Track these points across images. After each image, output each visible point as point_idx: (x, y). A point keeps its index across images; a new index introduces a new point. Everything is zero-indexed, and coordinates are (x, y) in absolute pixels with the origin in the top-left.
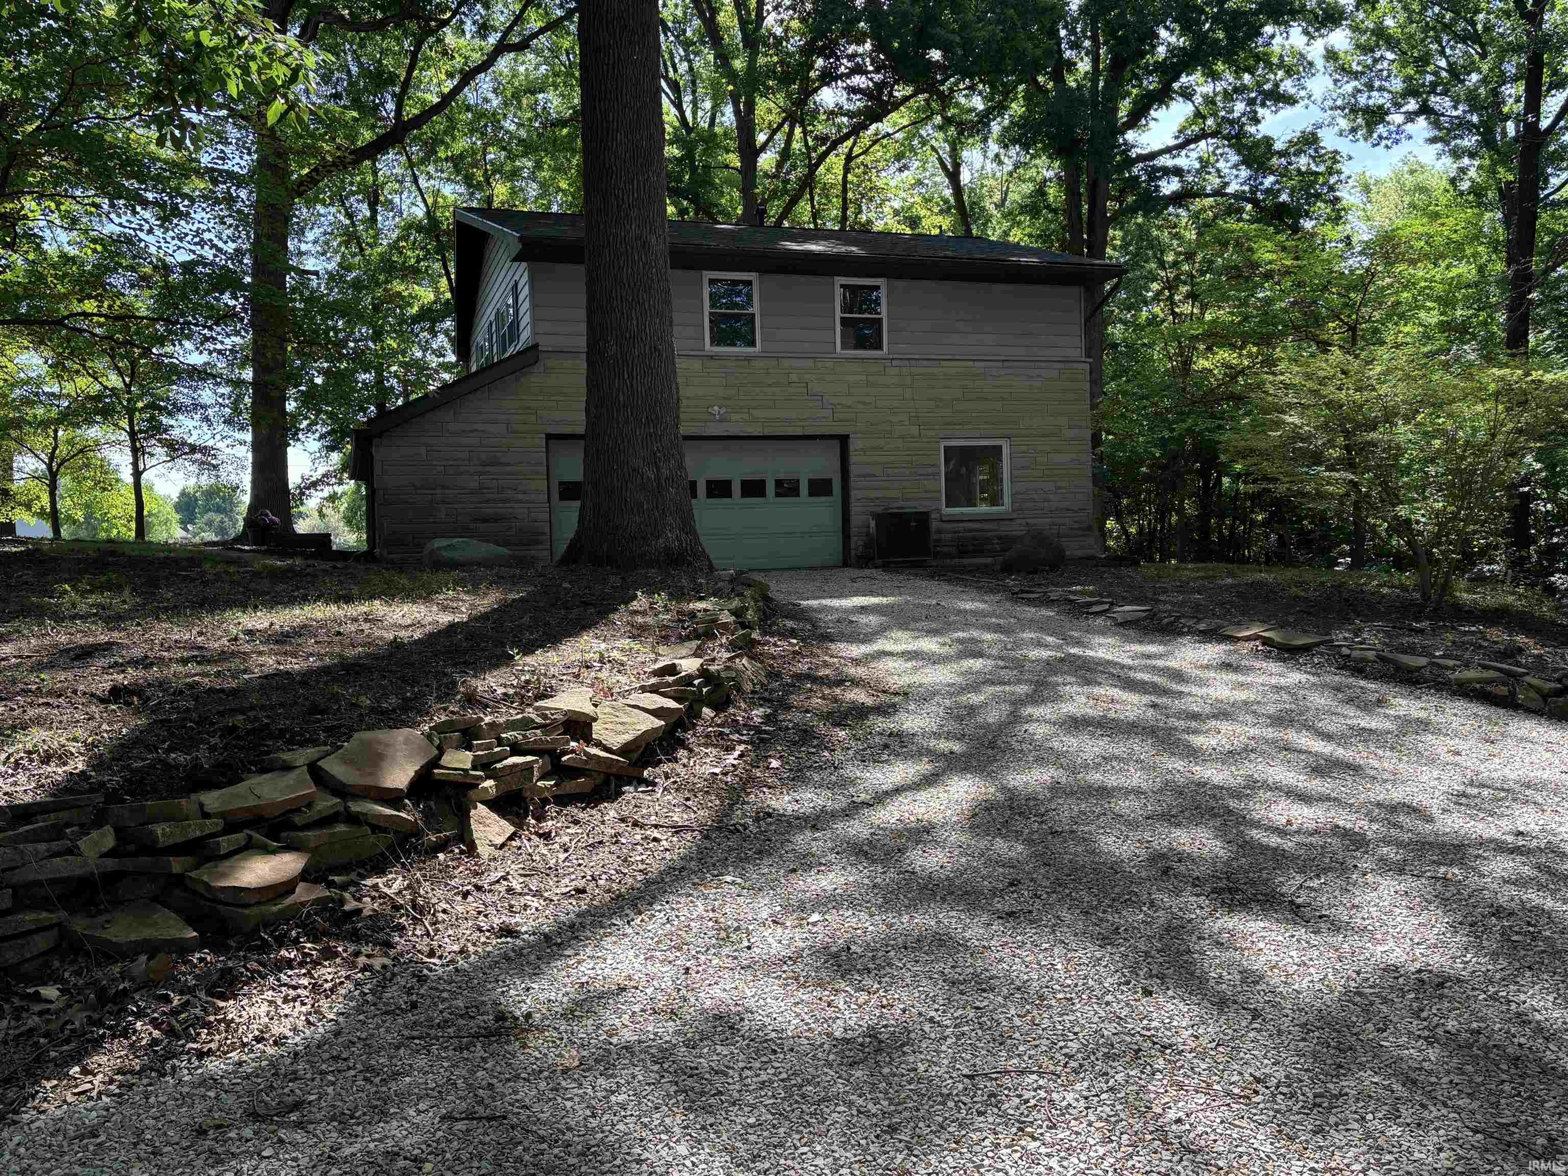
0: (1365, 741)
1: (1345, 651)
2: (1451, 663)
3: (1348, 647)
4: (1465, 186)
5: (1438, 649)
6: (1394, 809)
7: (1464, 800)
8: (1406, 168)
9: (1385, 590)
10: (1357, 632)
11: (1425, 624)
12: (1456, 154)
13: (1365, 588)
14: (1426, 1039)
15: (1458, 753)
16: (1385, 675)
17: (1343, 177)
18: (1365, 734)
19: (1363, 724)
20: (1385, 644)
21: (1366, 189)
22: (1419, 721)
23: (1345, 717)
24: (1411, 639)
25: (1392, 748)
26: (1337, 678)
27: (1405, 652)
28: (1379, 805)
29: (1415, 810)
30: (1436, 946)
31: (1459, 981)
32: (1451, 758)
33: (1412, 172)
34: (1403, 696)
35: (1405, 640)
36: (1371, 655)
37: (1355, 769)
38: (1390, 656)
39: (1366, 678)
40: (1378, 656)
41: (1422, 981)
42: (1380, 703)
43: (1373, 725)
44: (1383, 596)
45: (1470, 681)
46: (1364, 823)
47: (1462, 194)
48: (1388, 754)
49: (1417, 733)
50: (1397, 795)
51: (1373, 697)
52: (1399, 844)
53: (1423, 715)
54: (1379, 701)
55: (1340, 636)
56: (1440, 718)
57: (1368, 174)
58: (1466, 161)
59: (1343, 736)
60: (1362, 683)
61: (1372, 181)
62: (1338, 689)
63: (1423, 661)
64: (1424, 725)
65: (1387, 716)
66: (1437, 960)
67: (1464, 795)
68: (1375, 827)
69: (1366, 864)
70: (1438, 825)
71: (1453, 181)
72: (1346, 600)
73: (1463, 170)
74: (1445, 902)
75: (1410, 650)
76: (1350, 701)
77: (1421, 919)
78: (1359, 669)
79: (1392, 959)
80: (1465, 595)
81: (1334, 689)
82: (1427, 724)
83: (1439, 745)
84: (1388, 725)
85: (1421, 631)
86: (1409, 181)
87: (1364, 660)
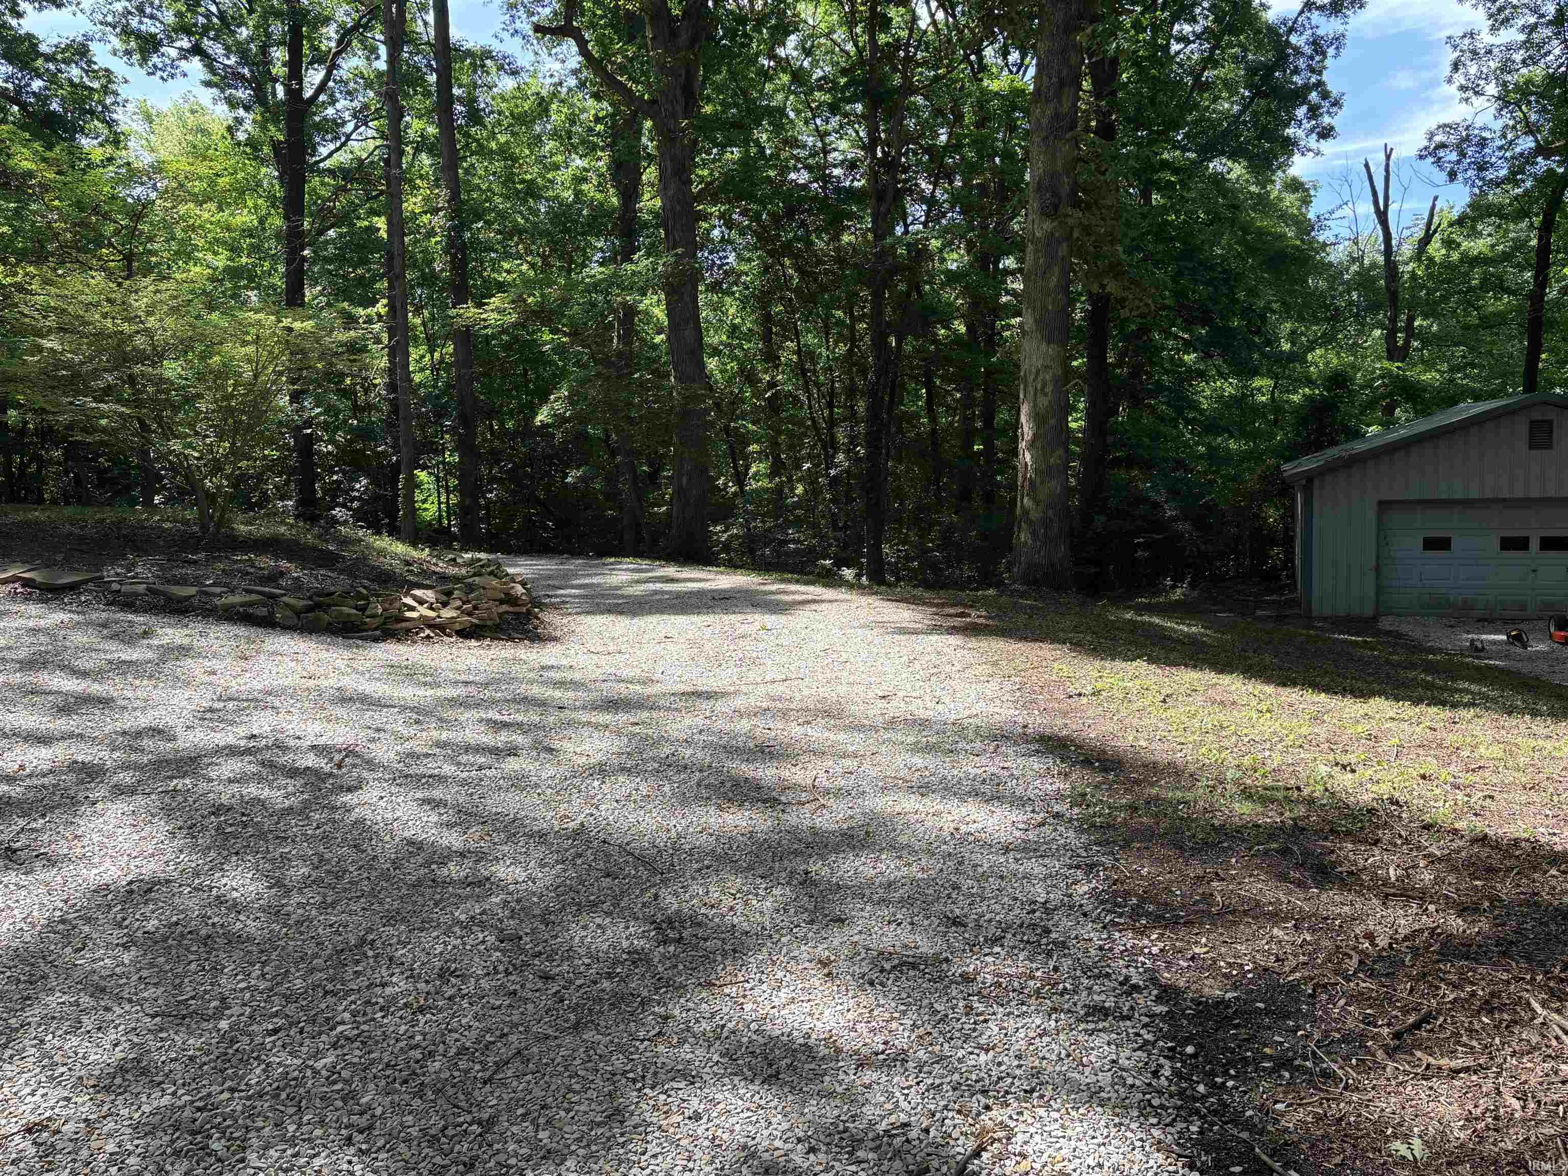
0: (124, 673)
1: (115, 586)
2: (218, 590)
3: (120, 583)
4: (241, 136)
5: (208, 578)
6: (139, 734)
7: (208, 715)
8: (187, 106)
9: (167, 525)
10: (130, 568)
11: (202, 555)
12: (232, 103)
13: (146, 524)
14: (123, 945)
15: (214, 673)
16: (155, 607)
17: (119, 99)
18: (123, 667)
19: (124, 657)
20: (158, 577)
21: (149, 119)
22: (181, 647)
23: (105, 652)
24: (184, 571)
25: (151, 677)
26: (104, 615)
27: (177, 583)
28: (124, 733)
29: (160, 732)
30: (153, 855)
31: (168, 881)
32: (206, 678)
33: (193, 112)
34: (170, 626)
35: (177, 572)
36: (141, 588)
37: (105, 702)
38: (162, 588)
39: (136, 612)
40: (148, 589)
41: (131, 892)
42: (146, 634)
43: (135, 657)
44: (165, 531)
45: (233, 606)
46: (105, 754)
47: (239, 144)
48: (145, 682)
49: (177, 659)
50: (144, 721)
51: (139, 630)
52: (137, 767)
53: (186, 641)
54: (145, 632)
55: (110, 573)
56: (203, 642)
57: (149, 103)
58: (241, 112)
59: (100, 671)
60: (131, 617)
61: (154, 112)
62: (104, 626)
63: (192, 591)
64: (184, 651)
65: (149, 647)
66: (150, 868)
67: (211, 710)
68: (116, 755)
69: (99, 792)
70: (180, 744)
71: (229, 129)
72: (125, 536)
73: (239, 121)
74: (168, 812)
75: (183, 581)
76: (114, 636)
77: (143, 834)
78: (128, 604)
79: (107, 879)
80: (242, 527)
81: (99, 625)
82: (188, 650)
83: (194, 667)
84: (150, 655)
85: (195, 562)
86: (191, 121)
87: (136, 594)
